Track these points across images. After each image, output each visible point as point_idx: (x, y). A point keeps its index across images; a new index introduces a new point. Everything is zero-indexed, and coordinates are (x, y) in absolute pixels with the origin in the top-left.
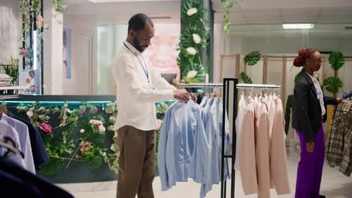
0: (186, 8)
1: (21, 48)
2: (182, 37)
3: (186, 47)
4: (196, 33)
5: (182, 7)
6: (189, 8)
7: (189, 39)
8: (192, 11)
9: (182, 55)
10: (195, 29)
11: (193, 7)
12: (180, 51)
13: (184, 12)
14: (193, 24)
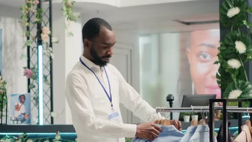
0: (226, 8)
1: (25, 68)
2: (221, 46)
3: (227, 60)
4: (239, 40)
5: (221, 6)
6: (229, 8)
7: (230, 48)
8: (233, 12)
9: (222, 70)
10: (238, 35)
11: (235, 6)
12: (219, 64)
13: (224, 13)
14: (236, 29)
